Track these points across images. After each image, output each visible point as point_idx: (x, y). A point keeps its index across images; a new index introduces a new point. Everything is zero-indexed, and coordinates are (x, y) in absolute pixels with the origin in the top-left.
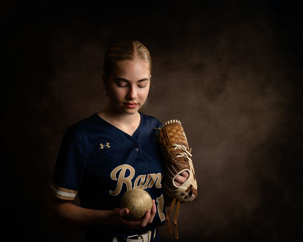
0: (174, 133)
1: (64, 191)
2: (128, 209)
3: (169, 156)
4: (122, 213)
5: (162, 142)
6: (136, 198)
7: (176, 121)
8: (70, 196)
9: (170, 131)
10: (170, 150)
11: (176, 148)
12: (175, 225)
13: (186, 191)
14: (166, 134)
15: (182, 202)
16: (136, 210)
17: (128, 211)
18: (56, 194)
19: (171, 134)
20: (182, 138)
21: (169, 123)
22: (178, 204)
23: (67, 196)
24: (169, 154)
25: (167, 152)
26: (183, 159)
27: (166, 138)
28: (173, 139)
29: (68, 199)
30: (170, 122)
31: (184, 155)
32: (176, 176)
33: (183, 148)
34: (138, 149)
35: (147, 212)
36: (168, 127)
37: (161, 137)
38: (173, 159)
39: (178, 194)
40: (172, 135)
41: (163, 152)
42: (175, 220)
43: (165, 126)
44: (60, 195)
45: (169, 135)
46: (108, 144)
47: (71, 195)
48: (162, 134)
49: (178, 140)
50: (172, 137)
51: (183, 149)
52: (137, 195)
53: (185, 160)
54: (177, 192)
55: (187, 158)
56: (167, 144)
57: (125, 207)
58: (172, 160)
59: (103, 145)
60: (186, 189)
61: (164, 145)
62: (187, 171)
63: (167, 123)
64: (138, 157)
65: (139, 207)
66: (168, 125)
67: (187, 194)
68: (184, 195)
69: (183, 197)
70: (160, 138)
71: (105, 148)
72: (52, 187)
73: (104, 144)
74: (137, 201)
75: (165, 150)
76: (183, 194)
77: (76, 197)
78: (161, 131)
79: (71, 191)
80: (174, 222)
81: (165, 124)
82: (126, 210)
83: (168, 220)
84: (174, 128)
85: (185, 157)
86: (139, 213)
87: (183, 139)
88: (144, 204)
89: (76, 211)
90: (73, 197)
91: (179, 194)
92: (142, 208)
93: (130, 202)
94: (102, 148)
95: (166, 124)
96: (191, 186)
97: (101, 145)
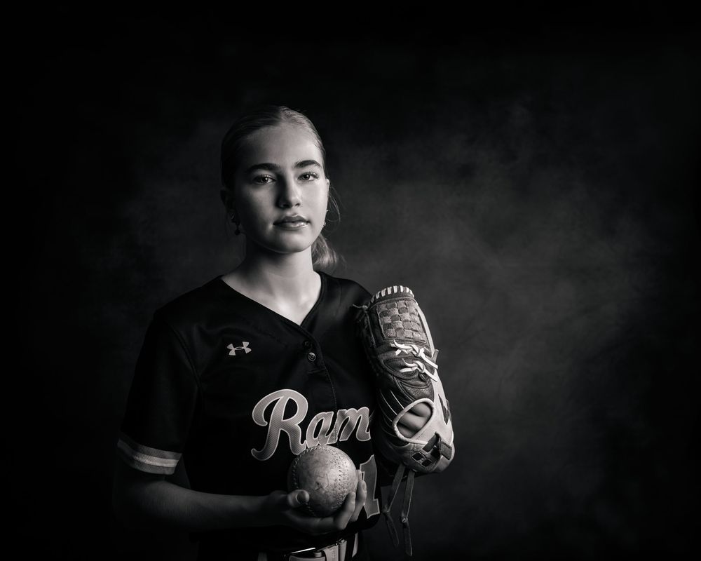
0: (395, 318)
1: (149, 454)
2: (308, 491)
3: (382, 371)
4: (294, 499)
5: (367, 338)
6: (325, 465)
7: (399, 289)
8: (165, 465)
9: (385, 314)
10: (384, 358)
11: (398, 352)
12: (404, 525)
13: (426, 448)
14: (376, 320)
15: (420, 473)
16: (326, 492)
17: (307, 496)
18: (133, 460)
19: (388, 320)
20: (414, 328)
21: (383, 294)
22: (409, 479)
23: (158, 464)
24: (382, 367)
25: (378, 361)
26: (416, 376)
27: (377, 330)
28: (392, 332)
29: (158, 472)
30: (387, 291)
31: (416, 368)
32: (400, 416)
33: (414, 350)
34: (313, 354)
35: (348, 497)
36: (380, 304)
37: (366, 327)
38: (391, 377)
39: (407, 455)
40: (390, 322)
41: (370, 362)
42: (403, 515)
43: (375, 302)
44: (139, 462)
45: (383, 322)
46: (246, 344)
47: (165, 463)
48: (367, 320)
49: (403, 334)
50: (389, 326)
51: (415, 353)
52: (326, 459)
53: (420, 379)
54: (405, 450)
55: (425, 374)
56: (379, 343)
57: (300, 487)
58: (390, 379)
59: (234, 347)
60: (426, 443)
61: (373, 346)
62: (427, 404)
63: (380, 294)
64: (315, 372)
65: (331, 485)
66: (381, 298)
67: (428, 454)
68: (423, 457)
69: (421, 461)
70: (364, 331)
71: (240, 353)
72: (122, 445)
73: (238, 344)
74: (326, 472)
75: (374, 357)
76: (418, 456)
77: (177, 468)
78: (366, 312)
79: (167, 453)
80: (401, 518)
81: (375, 297)
82: (302, 492)
83: (389, 515)
84: (393, 306)
85: (420, 370)
86: (332, 500)
87: (416, 331)
88: (341, 478)
89: (181, 498)
90: (172, 468)
91: (410, 455)
92: (337, 489)
93: (310, 475)
94: (232, 353)
95: (378, 297)
96: (437, 436)
97: (231, 346)
